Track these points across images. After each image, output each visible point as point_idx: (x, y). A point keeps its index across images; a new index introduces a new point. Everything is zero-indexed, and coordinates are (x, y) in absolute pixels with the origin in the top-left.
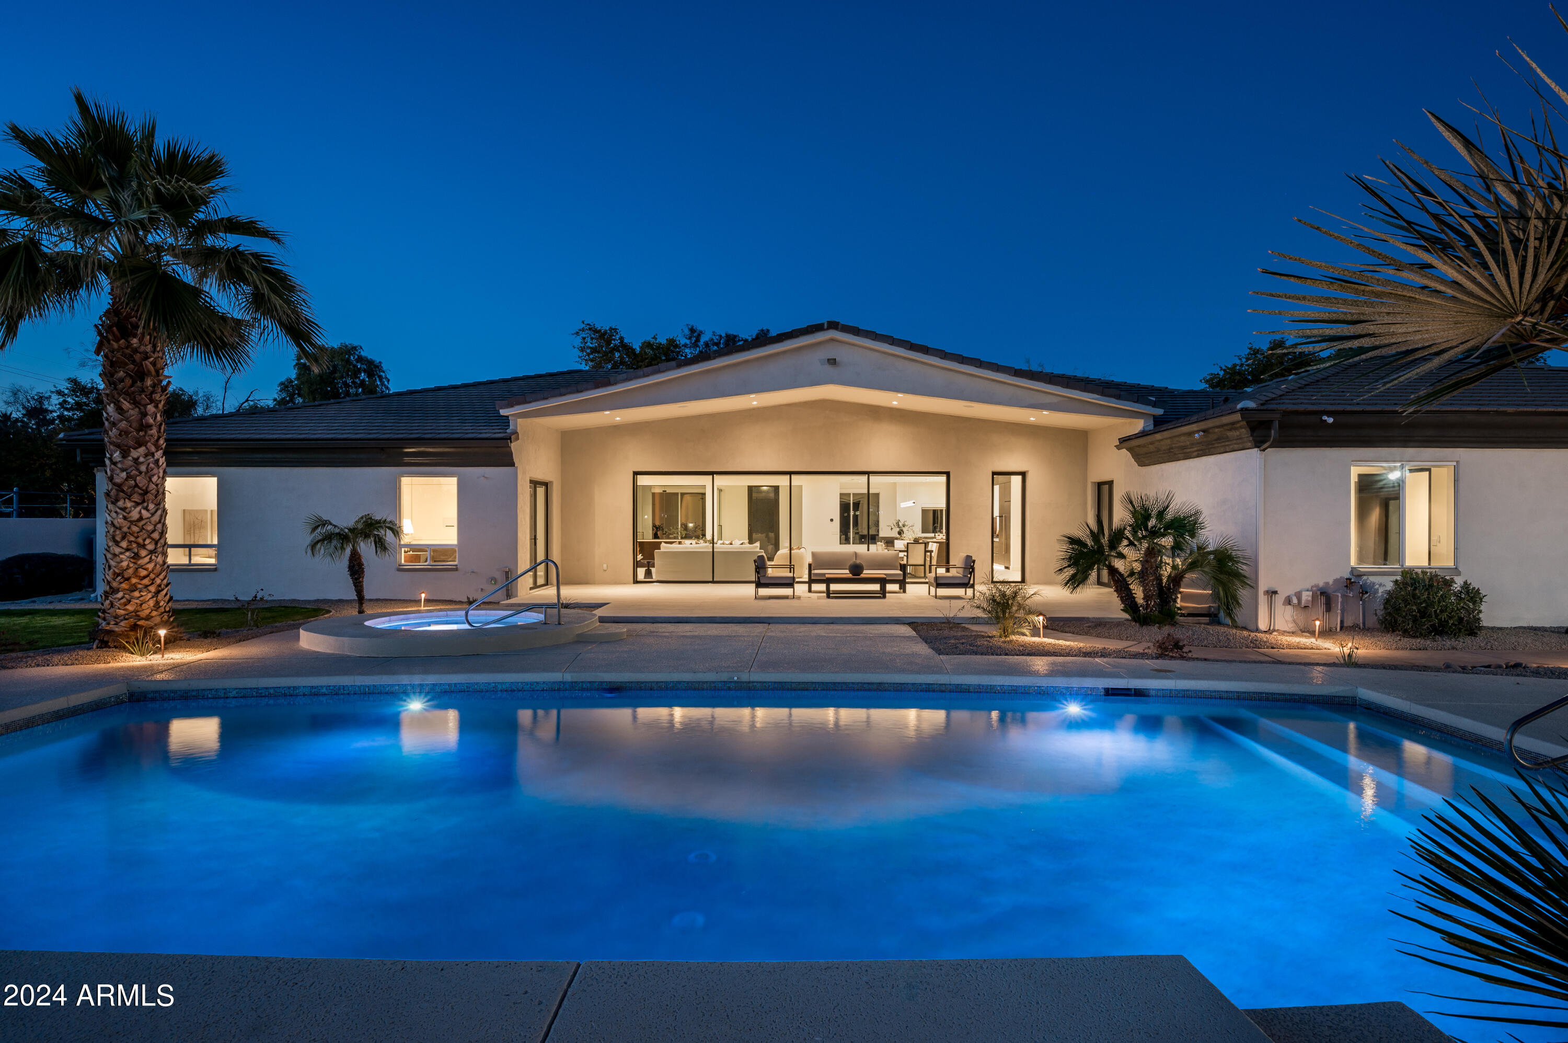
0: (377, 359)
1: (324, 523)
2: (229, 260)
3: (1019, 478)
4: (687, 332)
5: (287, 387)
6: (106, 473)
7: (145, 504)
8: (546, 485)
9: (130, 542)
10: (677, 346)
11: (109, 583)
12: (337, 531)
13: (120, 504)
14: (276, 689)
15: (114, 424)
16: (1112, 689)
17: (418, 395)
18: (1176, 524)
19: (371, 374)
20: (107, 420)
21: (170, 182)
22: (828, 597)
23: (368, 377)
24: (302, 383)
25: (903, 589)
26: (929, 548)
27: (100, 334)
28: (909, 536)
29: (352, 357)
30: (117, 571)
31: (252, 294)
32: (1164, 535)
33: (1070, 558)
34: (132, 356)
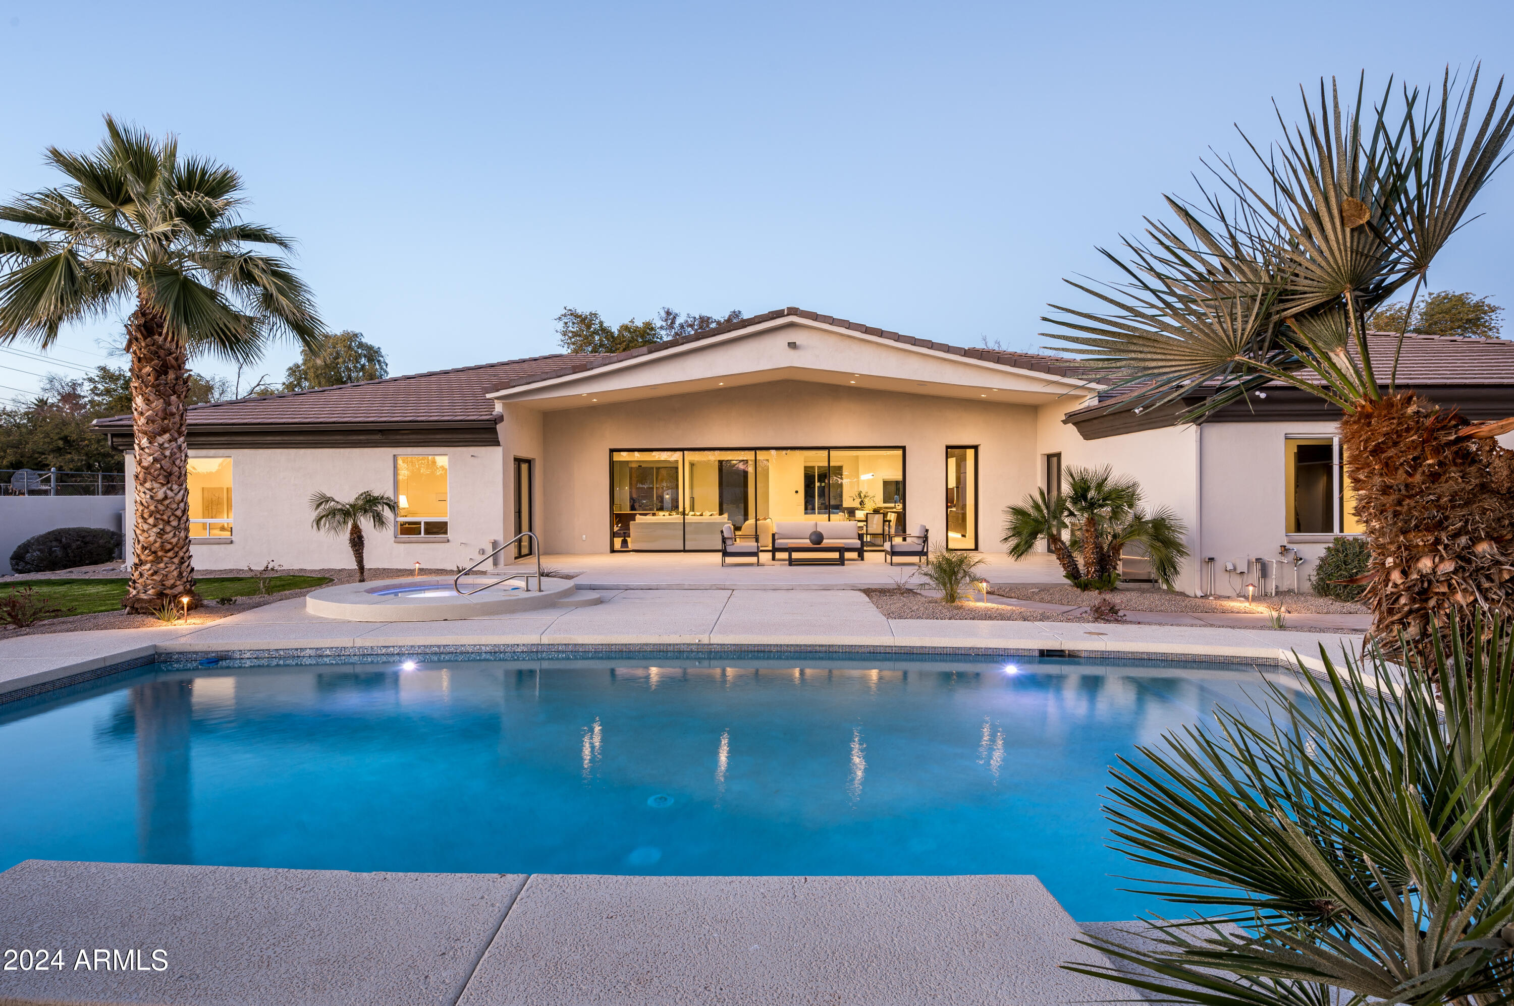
0: (376, 345)
1: (328, 500)
2: (242, 265)
3: (973, 451)
4: (663, 314)
5: (295, 372)
6: (135, 457)
7: (169, 485)
8: (529, 462)
9: (156, 519)
10: (652, 329)
11: (138, 556)
12: (339, 507)
13: (148, 485)
14: (286, 651)
15: (142, 414)
16: (1047, 650)
17: (412, 381)
18: (1114, 496)
19: (370, 360)
20: (136, 410)
21: (190, 197)
22: (790, 564)
23: (368, 361)
24: (309, 368)
25: (861, 557)
26: (888, 518)
27: (129, 333)
28: (870, 506)
29: (353, 344)
30: (145, 545)
31: (263, 294)
32: (1102, 506)
33: (1014, 528)
34: (157, 353)
